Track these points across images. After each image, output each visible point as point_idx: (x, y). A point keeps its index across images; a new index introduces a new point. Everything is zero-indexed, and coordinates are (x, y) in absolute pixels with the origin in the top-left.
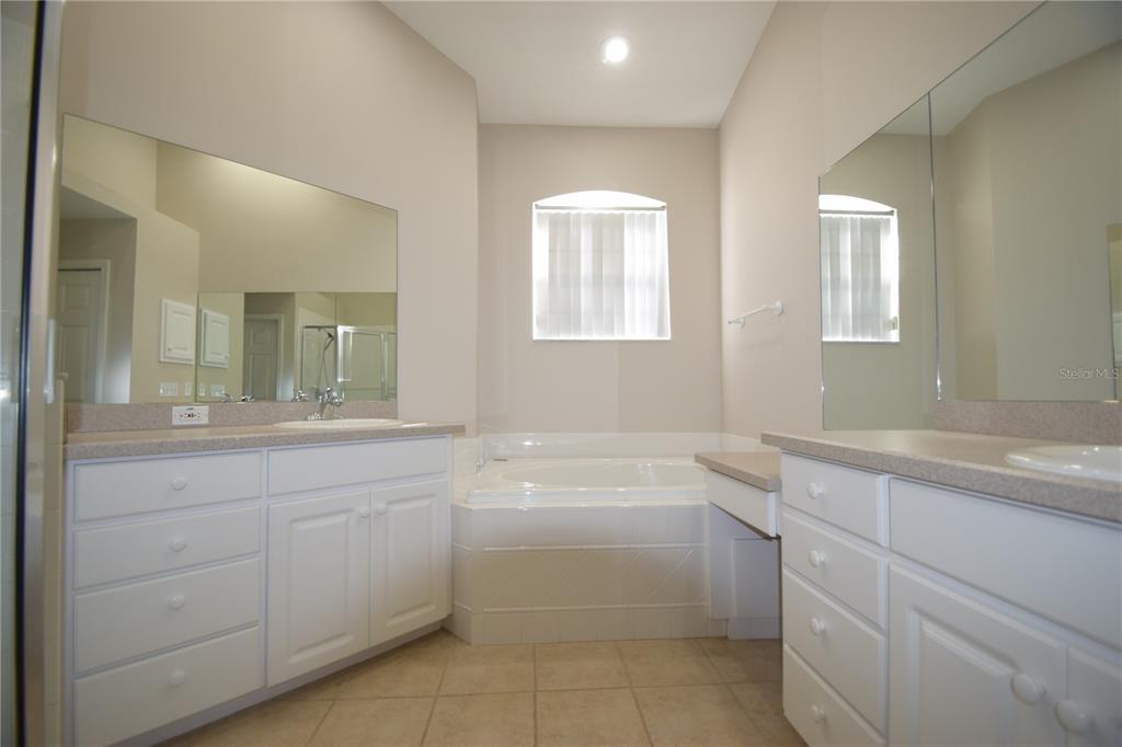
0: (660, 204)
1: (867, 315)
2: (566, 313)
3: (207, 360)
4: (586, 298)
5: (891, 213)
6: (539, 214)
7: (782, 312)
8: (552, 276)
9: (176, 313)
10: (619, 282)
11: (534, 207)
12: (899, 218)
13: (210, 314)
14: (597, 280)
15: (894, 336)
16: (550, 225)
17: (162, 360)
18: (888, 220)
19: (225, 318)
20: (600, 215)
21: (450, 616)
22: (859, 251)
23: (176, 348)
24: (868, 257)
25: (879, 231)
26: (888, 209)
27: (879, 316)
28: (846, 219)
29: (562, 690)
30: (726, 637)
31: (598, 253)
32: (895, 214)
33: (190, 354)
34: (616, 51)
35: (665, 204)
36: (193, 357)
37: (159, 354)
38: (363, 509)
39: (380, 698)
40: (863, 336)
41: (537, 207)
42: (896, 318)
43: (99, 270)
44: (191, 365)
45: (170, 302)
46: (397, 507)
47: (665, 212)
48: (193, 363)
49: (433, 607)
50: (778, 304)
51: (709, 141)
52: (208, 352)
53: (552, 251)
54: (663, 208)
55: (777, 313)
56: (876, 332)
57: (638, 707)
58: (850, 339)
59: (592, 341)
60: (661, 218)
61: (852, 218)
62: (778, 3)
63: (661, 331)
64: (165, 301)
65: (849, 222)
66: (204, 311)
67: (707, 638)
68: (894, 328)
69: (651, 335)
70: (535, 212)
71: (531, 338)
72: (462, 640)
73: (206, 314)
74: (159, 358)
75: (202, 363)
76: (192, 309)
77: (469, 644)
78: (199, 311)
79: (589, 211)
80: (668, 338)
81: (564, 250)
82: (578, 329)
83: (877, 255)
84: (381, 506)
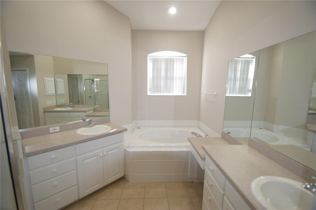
0: (186, 55)
1: (243, 89)
2: (157, 88)
3: (59, 93)
4: (163, 83)
5: (254, 58)
6: (149, 58)
7: (216, 95)
8: (153, 77)
9: (48, 81)
10: (172, 78)
11: (148, 56)
12: (256, 59)
13: (58, 80)
14: (166, 77)
15: (250, 95)
16: (153, 61)
17: (46, 95)
18: (253, 60)
19: (62, 80)
20: (168, 58)
21: (124, 175)
22: (243, 69)
23: (50, 91)
24: (245, 71)
25: (249, 63)
26: (253, 57)
27: (246, 88)
28: (240, 60)
29: (151, 198)
30: (193, 182)
31: (166, 69)
32: (255, 58)
33: (54, 92)
34: (173, 11)
35: (187, 55)
36: (55, 93)
37: (45, 93)
38: (101, 155)
39: (107, 199)
40: (241, 94)
41: (149, 56)
42: (251, 89)
43: (25, 70)
44: (54, 95)
45: (46, 78)
46: (109, 152)
47: (186, 58)
48: (55, 94)
49: (120, 174)
50: (215, 93)
51: (201, 35)
52: (58, 91)
53: (153, 69)
54: (186, 56)
55: (215, 95)
56: (245, 94)
57: (168, 204)
58: (237, 95)
59: (164, 96)
60: (185, 59)
61: (242, 60)
62: (222, 1)
63: (184, 93)
64: (45, 78)
65: (241, 60)
66: (56, 79)
67: (188, 182)
68: (250, 92)
69: (181, 94)
70: (148, 57)
71: (147, 94)
72: (127, 181)
73: (57, 80)
74: (45, 94)
75: (57, 94)
76: (53, 79)
77: (129, 182)
78: (55, 80)
79: (164, 57)
80: (186, 95)
81: (156, 69)
82: (160, 92)
83: (248, 71)
84: (105, 153)
